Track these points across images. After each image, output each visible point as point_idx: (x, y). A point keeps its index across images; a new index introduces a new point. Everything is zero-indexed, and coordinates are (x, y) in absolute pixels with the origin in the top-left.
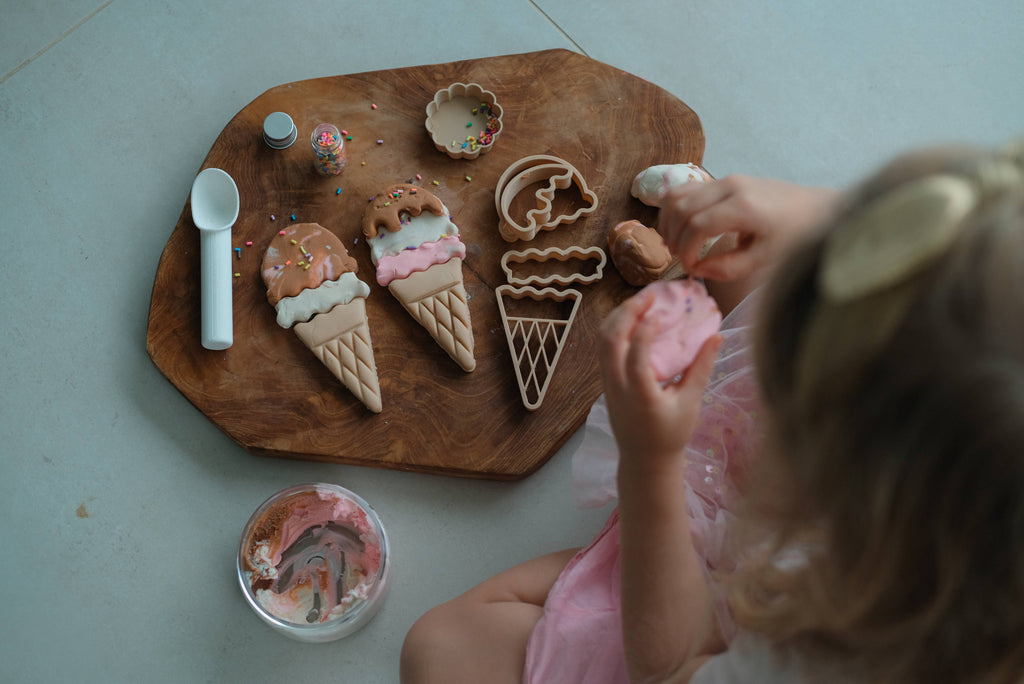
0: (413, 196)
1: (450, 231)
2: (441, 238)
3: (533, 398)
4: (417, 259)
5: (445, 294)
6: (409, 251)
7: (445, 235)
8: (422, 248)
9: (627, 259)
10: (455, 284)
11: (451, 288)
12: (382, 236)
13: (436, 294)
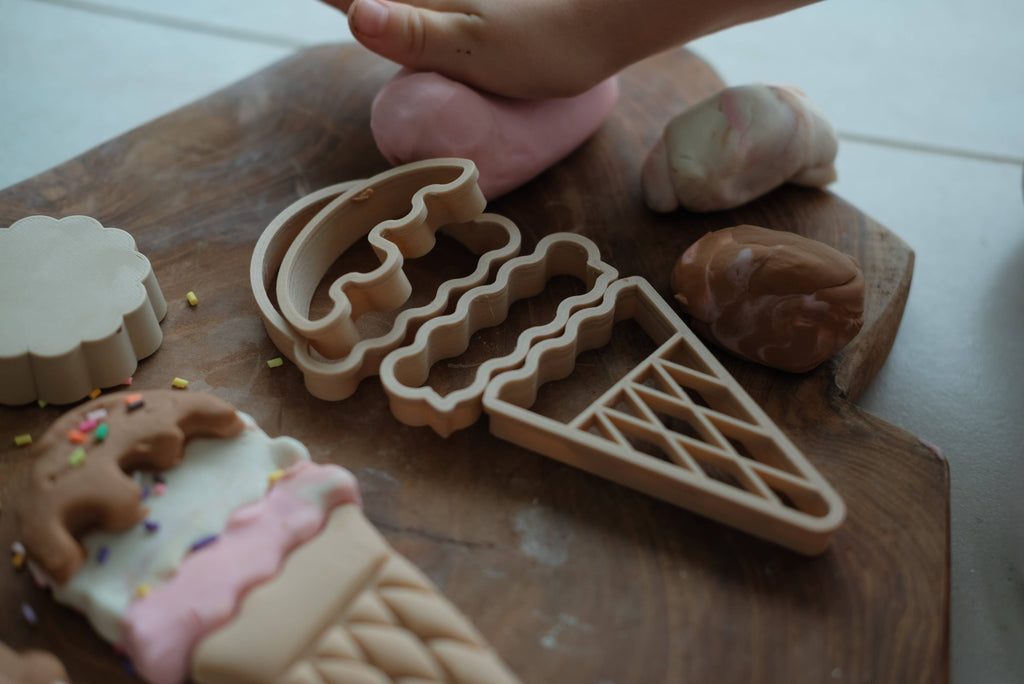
0: (140, 415)
1: (285, 459)
2: (272, 484)
3: (814, 505)
4: (233, 561)
5: (369, 602)
6: (203, 556)
7: (278, 473)
8: (236, 526)
9: (765, 300)
10: (379, 564)
11: (373, 578)
12: (102, 556)
13: (342, 612)
